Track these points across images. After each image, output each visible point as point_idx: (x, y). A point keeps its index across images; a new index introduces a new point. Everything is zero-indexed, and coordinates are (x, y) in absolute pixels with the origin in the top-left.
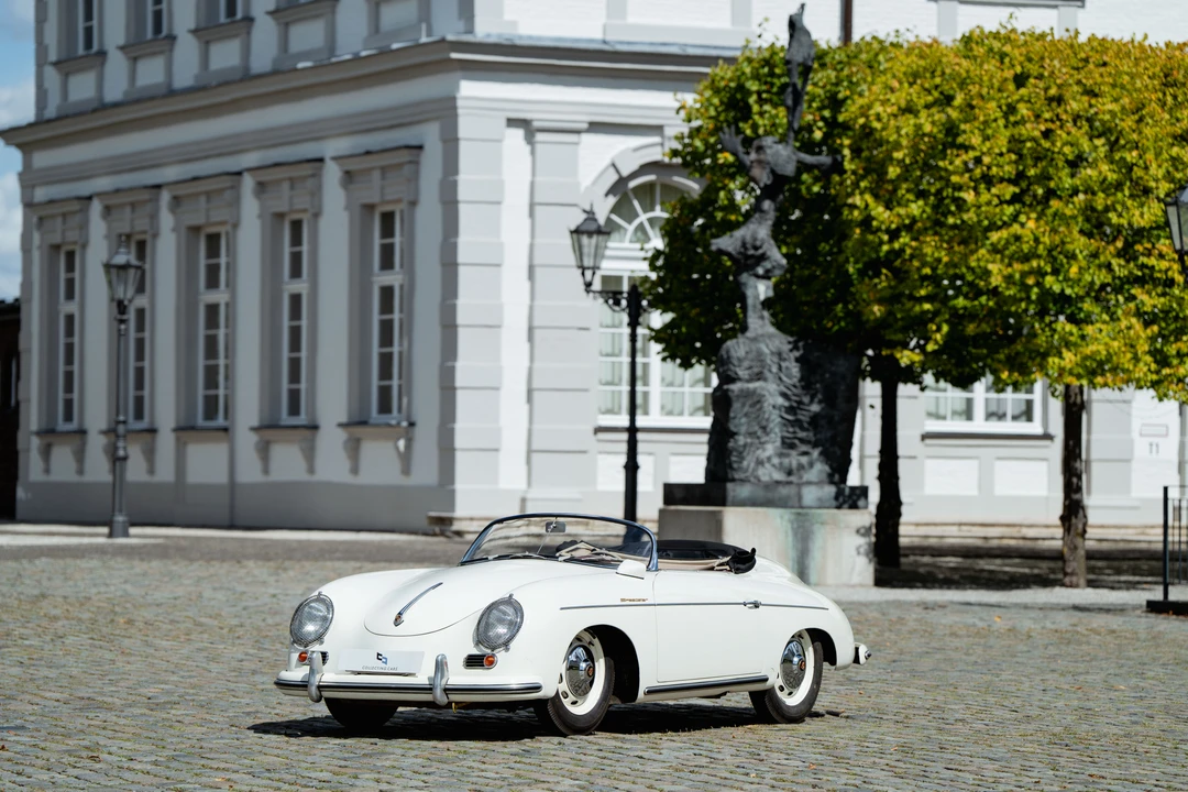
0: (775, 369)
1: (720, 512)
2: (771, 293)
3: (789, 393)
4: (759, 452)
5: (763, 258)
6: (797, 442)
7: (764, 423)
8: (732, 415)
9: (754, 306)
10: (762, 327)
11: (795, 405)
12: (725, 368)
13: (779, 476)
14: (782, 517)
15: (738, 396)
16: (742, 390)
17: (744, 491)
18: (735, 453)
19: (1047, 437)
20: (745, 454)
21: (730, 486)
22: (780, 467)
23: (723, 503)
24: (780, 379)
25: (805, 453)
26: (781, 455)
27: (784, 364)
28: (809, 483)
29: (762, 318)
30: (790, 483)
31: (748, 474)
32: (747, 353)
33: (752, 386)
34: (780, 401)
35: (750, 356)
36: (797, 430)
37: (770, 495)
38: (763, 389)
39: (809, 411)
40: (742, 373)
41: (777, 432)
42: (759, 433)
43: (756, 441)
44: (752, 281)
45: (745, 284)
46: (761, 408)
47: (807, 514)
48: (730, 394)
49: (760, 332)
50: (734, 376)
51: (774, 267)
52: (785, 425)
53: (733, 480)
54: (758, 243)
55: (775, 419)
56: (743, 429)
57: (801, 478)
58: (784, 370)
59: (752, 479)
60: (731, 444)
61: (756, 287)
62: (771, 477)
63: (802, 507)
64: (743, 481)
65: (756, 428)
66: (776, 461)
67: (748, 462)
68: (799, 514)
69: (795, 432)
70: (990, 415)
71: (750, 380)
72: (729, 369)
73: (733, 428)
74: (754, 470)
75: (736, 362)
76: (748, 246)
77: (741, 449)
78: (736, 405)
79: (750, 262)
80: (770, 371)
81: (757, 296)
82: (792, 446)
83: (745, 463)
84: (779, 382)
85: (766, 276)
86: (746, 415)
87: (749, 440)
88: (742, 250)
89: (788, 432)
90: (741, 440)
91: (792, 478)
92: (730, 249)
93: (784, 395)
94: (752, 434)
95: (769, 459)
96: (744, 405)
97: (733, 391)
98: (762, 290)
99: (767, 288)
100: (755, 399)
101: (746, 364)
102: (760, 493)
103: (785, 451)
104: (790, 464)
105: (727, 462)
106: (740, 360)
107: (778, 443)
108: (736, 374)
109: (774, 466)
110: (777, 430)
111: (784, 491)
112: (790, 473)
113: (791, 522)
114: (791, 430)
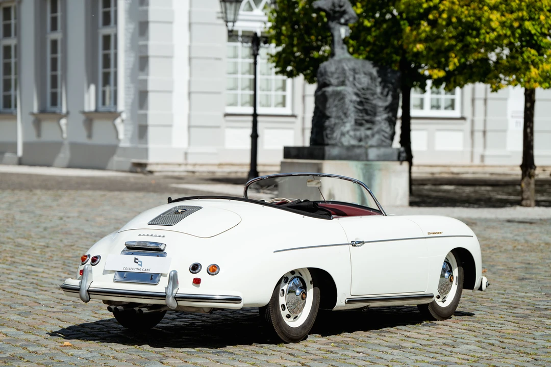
0: (351, 79)
1: (321, 164)
2: (348, 35)
3: (359, 93)
4: (342, 128)
5: (344, 12)
6: (364, 122)
7: (345, 111)
8: (328, 105)
9: (339, 42)
10: (343, 53)
11: (363, 100)
12: (323, 77)
13: (354, 142)
14: (356, 166)
15: (332, 95)
16: (333, 92)
17: (335, 151)
18: (329, 129)
19: (463, 118)
20: (335, 129)
21: (327, 148)
22: (355, 137)
23: (322, 157)
24: (354, 85)
25: (369, 129)
26: (355, 130)
27: (357, 76)
28: (371, 146)
29: (343, 48)
30: (360, 147)
31: (336, 141)
32: (336, 69)
33: (339, 88)
34: (355, 98)
35: (338, 71)
36: (364, 115)
37: (350, 154)
38: (345, 90)
39: (371, 104)
40: (334, 81)
41: (352, 116)
42: (343, 117)
43: (340, 121)
44: (337, 26)
45: (333, 28)
46: (344, 102)
47: (371, 165)
48: (327, 94)
49: (342, 56)
50: (327, 82)
51: (350, 18)
52: (357, 112)
53: (328, 145)
54: (342, 4)
55: (351, 108)
56: (334, 114)
57: (367, 143)
58: (357, 79)
59: (339, 144)
60: (327, 123)
61: (339, 31)
62: (349, 142)
63: (368, 160)
64: (334, 145)
65: (341, 114)
66: (352, 133)
67: (337, 134)
68: (366, 165)
69: (363, 116)
70: (433, 107)
71: (338, 85)
72: (325, 79)
73: (328, 113)
74: (340, 138)
75: (329, 75)
76: (336, 5)
77: (332, 126)
78: (330, 101)
79: (337, 15)
80: (349, 80)
81: (340, 36)
82: (361, 125)
83: (335, 135)
84: (353, 86)
85: (346, 24)
86: (336, 106)
87: (337, 121)
88: (333, 8)
89: (359, 116)
90: (333, 121)
91: (362, 143)
92: (325, 7)
93: (357, 95)
94: (338, 117)
95: (348, 132)
96: (334, 100)
97: (328, 92)
98: (343, 32)
99: (346, 31)
100: (341, 96)
101: (336, 76)
102: (344, 152)
103: (358, 127)
104: (361, 135)
105: (324, 133)
106: (332, 73)
107: (353, 122)
108: (329, 81)
109: (351, 136)
110: (352, 115)
111: (358, 151)
112: (360, 140)
113: (362, 169)
114: (361, 115)
